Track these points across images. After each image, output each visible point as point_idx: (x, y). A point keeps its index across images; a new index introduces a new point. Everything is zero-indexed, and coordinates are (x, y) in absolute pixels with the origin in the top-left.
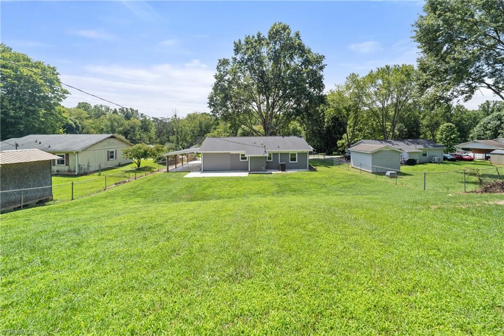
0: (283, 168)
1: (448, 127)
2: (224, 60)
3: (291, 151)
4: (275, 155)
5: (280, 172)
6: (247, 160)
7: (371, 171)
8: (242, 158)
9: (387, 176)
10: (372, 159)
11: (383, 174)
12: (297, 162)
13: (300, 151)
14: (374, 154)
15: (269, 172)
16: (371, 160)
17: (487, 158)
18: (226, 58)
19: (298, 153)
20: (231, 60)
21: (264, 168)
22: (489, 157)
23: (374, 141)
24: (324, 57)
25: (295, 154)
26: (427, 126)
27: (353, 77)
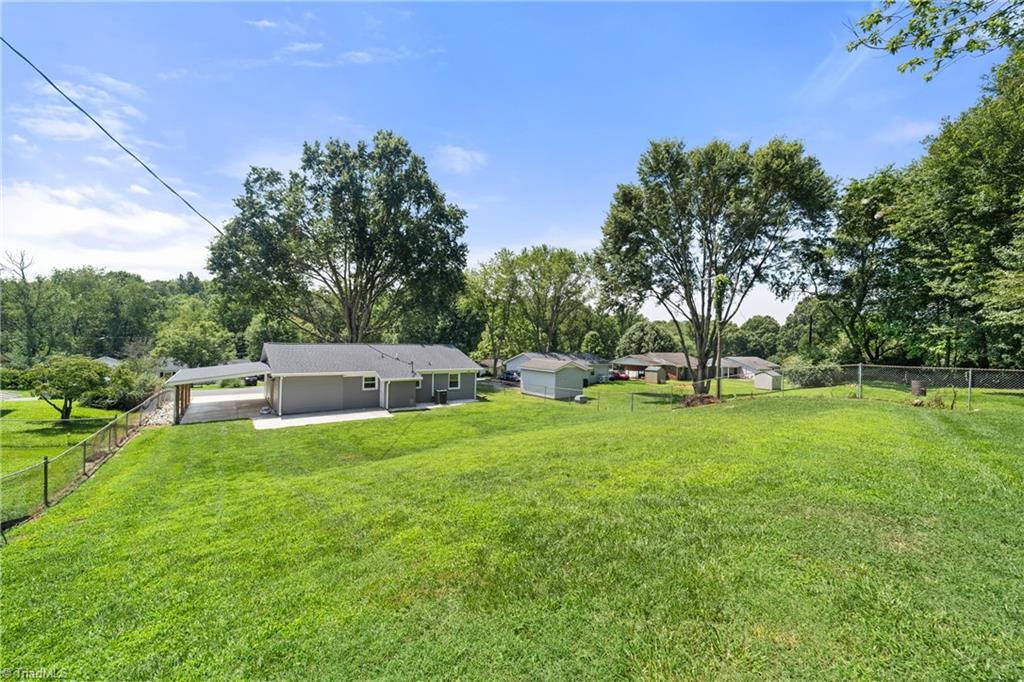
0: (443, 399)
1: (592, 336)
2: (273, 173)
3: (451, 370)
4: (427, 377)
5: (440, 406)
6: (376, 388)
7: (553, 397)
8: (366, 386)
9: (577, 401)
10: (556, 381)
11: (572, 399)
12: (459, 388)
13: (465, 369)
14: (559, 373)
15: (423, 407)
16: (554, 382)
17: (640, 376)
18: (276, 170)
19: (462, 374)
20: (287, 177)
21: (412, 401)
22: (643, 375)
23: (541, 355)
24: (465, 213)
25: (456, 375)
26: (566, 334)
27: (505, 253)
